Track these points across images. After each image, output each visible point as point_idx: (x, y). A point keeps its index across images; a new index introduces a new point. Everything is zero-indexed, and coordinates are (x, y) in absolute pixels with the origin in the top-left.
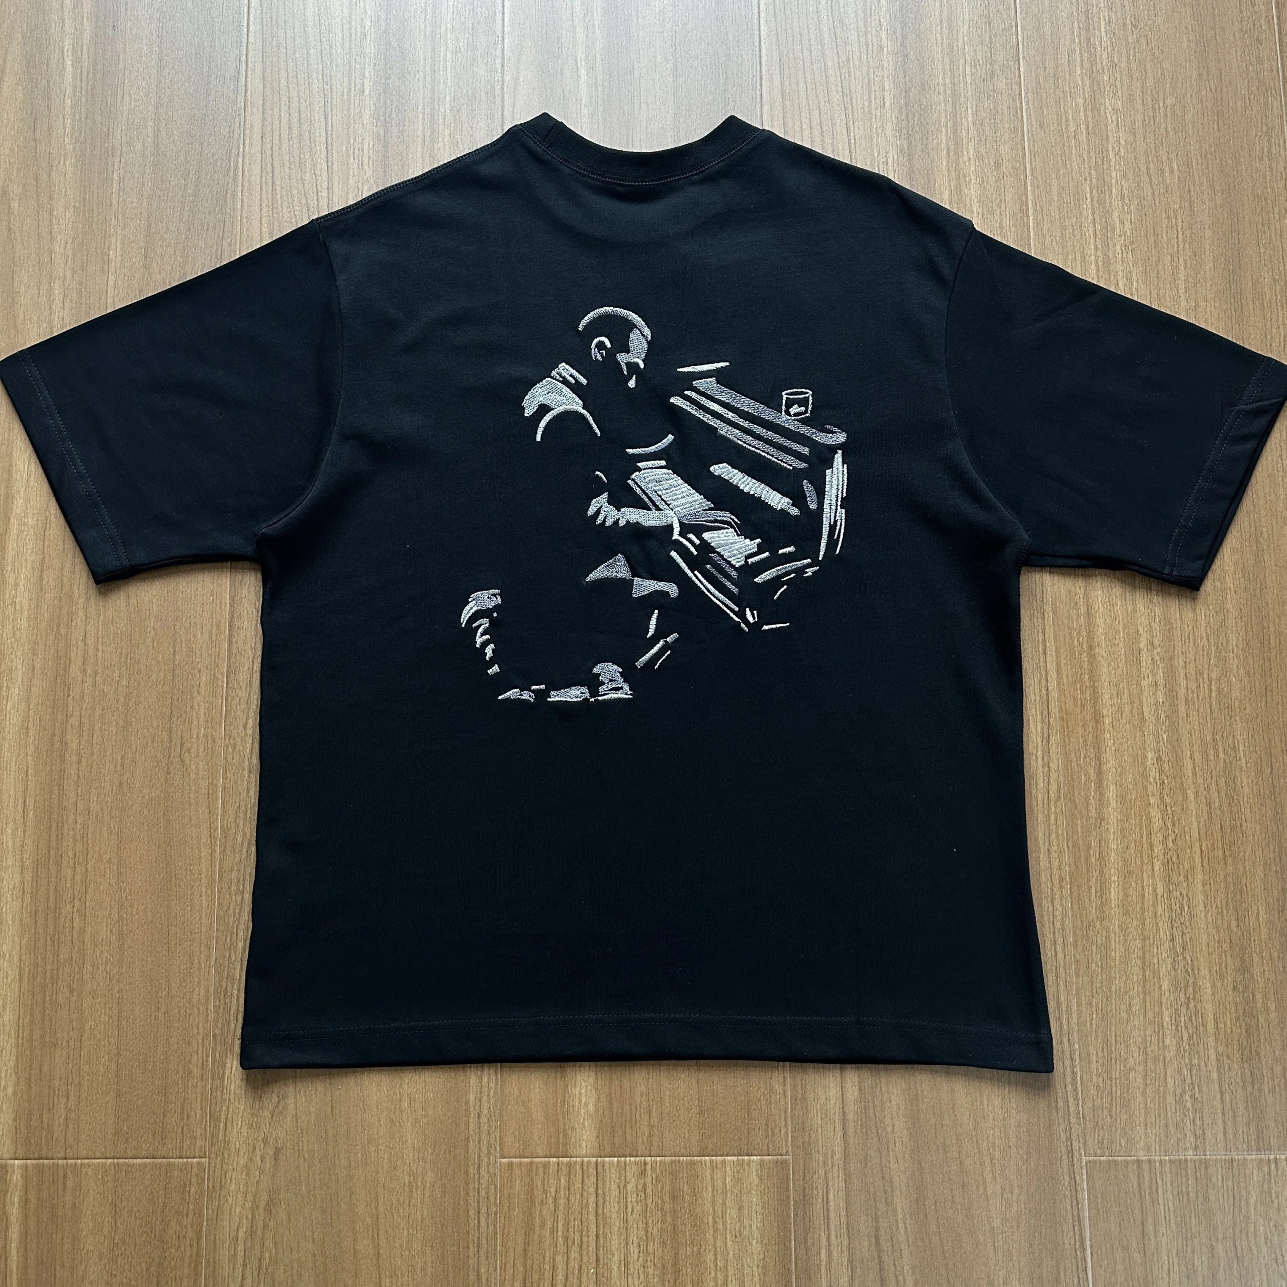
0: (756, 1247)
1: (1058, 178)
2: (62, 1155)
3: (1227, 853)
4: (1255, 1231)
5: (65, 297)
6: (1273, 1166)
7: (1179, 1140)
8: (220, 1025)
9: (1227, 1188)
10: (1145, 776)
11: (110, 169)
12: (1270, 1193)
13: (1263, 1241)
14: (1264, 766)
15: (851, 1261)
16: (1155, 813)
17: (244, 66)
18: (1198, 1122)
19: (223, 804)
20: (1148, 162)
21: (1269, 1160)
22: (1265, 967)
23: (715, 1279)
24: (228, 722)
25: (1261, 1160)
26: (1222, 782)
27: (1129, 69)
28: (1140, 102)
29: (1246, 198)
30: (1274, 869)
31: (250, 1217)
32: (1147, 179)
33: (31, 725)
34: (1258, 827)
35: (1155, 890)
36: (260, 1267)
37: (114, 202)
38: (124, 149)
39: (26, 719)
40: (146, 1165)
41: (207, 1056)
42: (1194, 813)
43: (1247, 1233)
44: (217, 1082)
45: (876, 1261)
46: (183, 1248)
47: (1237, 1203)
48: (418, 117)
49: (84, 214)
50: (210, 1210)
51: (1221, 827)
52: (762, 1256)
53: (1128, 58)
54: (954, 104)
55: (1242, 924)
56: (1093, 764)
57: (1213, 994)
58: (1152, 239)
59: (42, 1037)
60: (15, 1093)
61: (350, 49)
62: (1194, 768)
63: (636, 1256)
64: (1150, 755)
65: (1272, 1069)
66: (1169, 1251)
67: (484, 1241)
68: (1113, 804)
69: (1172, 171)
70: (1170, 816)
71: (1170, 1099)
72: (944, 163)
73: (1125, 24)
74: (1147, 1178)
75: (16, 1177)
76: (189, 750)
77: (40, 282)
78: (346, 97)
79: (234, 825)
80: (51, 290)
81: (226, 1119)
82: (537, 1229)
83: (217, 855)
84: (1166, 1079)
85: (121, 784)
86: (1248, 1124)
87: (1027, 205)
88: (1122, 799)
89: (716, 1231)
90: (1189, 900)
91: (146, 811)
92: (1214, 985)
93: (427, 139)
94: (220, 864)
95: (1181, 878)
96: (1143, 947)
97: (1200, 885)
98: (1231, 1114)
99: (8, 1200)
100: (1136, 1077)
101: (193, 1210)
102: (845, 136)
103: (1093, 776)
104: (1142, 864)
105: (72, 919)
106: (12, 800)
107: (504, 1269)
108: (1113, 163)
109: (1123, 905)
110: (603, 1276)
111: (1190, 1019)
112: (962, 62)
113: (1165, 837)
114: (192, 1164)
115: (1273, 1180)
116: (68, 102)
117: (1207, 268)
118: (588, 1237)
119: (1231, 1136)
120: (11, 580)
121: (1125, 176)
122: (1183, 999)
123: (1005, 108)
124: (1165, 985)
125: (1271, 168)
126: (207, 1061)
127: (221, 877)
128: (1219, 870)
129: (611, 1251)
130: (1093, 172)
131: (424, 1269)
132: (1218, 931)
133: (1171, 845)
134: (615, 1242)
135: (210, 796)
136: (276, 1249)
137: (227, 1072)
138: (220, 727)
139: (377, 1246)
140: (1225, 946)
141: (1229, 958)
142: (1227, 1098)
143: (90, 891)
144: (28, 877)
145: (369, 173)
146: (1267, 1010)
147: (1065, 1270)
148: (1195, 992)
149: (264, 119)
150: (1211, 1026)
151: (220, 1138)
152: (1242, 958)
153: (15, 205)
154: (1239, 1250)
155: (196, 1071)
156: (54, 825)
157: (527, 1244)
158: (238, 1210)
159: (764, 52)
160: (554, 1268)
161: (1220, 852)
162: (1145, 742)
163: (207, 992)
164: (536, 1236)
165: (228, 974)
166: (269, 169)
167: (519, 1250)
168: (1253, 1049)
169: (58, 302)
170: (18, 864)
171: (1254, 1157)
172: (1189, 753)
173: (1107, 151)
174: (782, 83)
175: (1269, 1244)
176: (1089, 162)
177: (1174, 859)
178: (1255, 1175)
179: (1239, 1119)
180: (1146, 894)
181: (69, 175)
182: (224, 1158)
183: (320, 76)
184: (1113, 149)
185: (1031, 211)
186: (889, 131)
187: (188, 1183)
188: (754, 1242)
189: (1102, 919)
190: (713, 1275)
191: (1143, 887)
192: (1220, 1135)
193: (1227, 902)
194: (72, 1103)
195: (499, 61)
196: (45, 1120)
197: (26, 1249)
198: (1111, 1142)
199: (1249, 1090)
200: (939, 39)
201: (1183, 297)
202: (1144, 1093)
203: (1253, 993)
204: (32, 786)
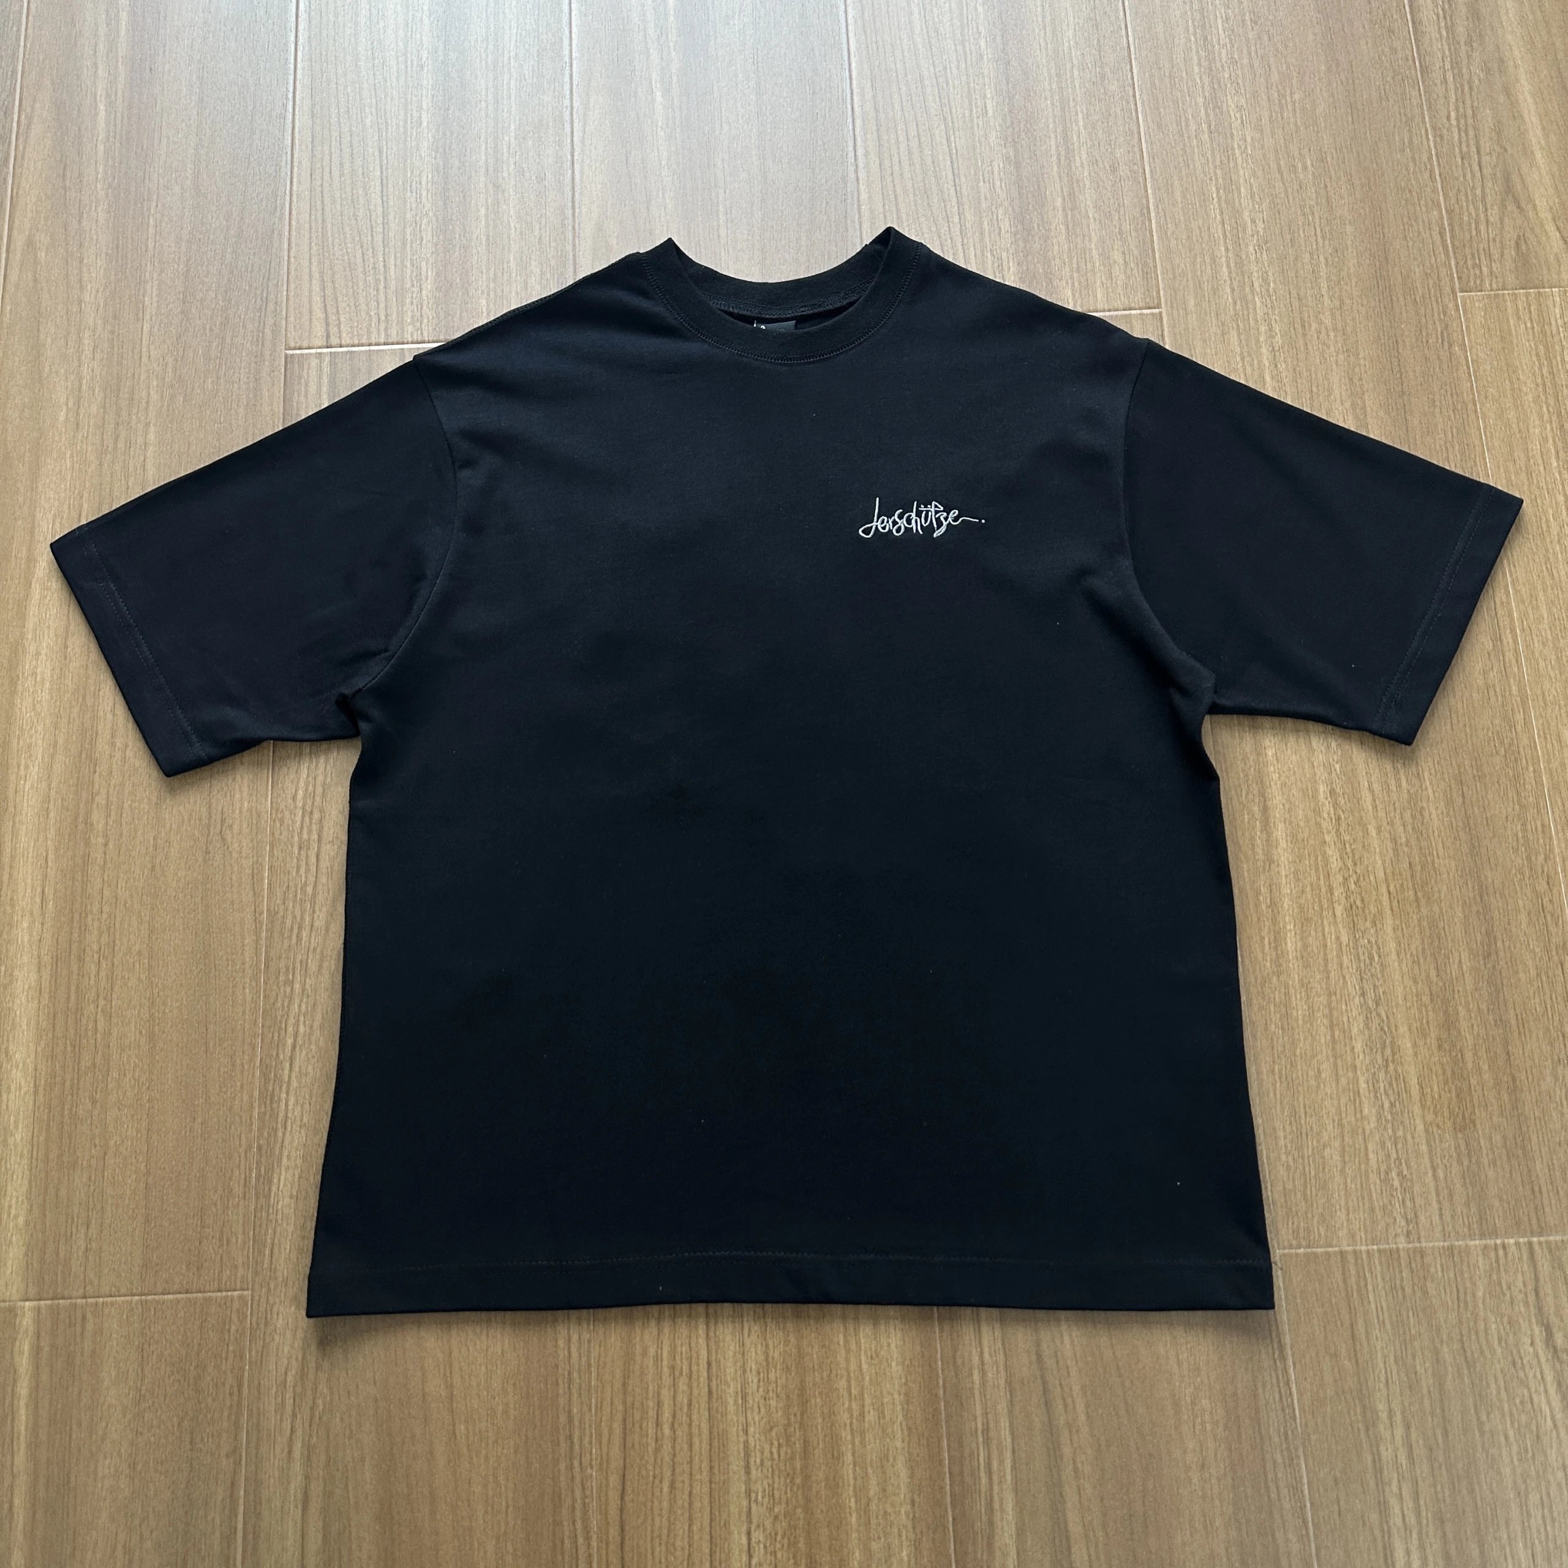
0: (896, 1369)
1: (1181, 179)
2: (81, 1292)
3: (1420, 894)
4: (1486, 1330)
5: (95, 348)
6: (1501, 1252)
7: (1388, 1225)
8: (266, 1134)
9: (1449, 1279)
10: (1317, 812)
11: (146, 214)
12: (1500, 1284)
13: (1496, 1343)
14: (1455, 796)
15: (1009, 1383)
16: (1333, 853)
17: (291, 103)
18: (1408, 1203)
19: (269, 884)
20: (1278, 160)
21: (1496, 1245)
22: (1473, 1021)
23: (850, 1409)
24: (275, 794)
25: (1486, 1247)
26: (1407, 815)
27: (1252, 66)
28: (1265, 97)
29: (1388, 191)
30: (1474, 908)
31: (300, 1358)
32: (1278, 176)
33: (51, 807)
34: (1453, 864)
35: (1338, 938)
36: (312, 1418)
37: (151, 246)
38: (162, 192)
39: (47, 799)
40: (178, 1301)
41: (251, 1170)
42: (1378, 850)
43: (1477, 1334)
44: (262, 1200)
45: (1039, 1381)
46: (221, 1397)
47: (1462, 1297)
48: (480, 147)
49: (117, 261)
50: (253, 1353)
51: (1410, 864)
52: (904, 1380)
53: (1250, 53)
54: (1063, 109)
55: (1442, 973)
56: (1257, 800)
57: (1416, 1055)
58: (1288, 237)
59: (60, 1156)
60: (27, 1223)
61: (406, 82)
62: (1374, 800)
63: (755, 1387)
64: (1322, 788)
65: (1491, 1138)
66: (1385, 1357)
67: (576, 1375)
68: (1283, 844)
69: (1305, 168)
70: (1351, 855)
71: (1373, 1178)
72: (1055, 169)
73: (1243, 21)
74: (1353, 1272)
75: (27, 1321)
76: (231, 827)
77: (68, 333)
78: (402, 130)
79: (282, 908)
80: (80, 339)
81: (273, 1244)
82: (638, 1358)
83: (263, 942)
84: (1367, 1155)
85: (153, 868)
86: (1467, 1205)
87: (1148, 208)
88: (1294, 837)
89: (848, 1351)
90: (1379, 948)
91: (181, 895)
92: (1415, 1045)
93: (491, 169)
94: (266, 952)
95: (1368, 924)
96: (1329, 1003)
97: (1389, 931)
98: (1446, 1191)
99: (16, 1349)
100: (1332, 1154)
101: (234, 1352)
102: (945, 147)
103: (1258, 815)
104: (1322, 909)
105: (96, 1021)
106: (29, 891)
107: (599, 1408)
108: (1239, 161)
109: (1302, 957)
110: (717, 1411)
111: (1391, 1084)
112: (1069, 66)
113: (1345, 879)
114: (232, 1297)
115: (1502, 1268)
116: (101, 147)
117: (1351, 265)
118: (698, 1365)
119: (1449, 1219)
120: (32, 649)
121: (1254, 174)
122: (1380, 1061)
123: (1118, 110)
124: (1359, 1046)
125: (1414, 159)
126: (250, 1176)
127: (267, 966)
128: (1411, 914)
129: (726, 1381)
130: (1219, 172)
131: (505, 1412)
132: (1415, 982)
133: (1353, 886)
134: (730, 1371)
135: (255, 877)
136: (332, 1394)
137: (274, 1188)
138: (266, 800)
139: (450, 1387)
140: (1424, 998)
141: (1431, 1013)
142: (1441, 1174)
143: (116, 989)
144: (46, 974)
145: (428, 206)
146: (1479, 1070)
147: (1264, 1386)
148: (1394, 1054)
149: (313, 156)
150: (1415, 1091)
151: (266, 1265)
152: (1446, 1012)
153: (42, 255)
154: (1469, 1354)
155: (238, 1190)
156: (77, 916)
157: (626, 1377)
158: (286, 1351)
159: (853, 65)
160: (659, 1405)
161: (1411, 893)
162: (1315, 774)
163: (251, 1097)
164: (637, 1367)
165: (275, 1075)
166: (319, 207)
167: (618, 1385)
168: (1467, 1116)
169: (87, 352)
170: (35, 961)
171: (1477, 1242)
172: (1366, 784)
173: (1233, 149)
174: (874, 97)
175: (1503, 1344)
176: (1214, 161)
177: (1358, 903)
178: (1480, 1264)
179: (1456, 1197)
180: (1329, 944)
181: (101, 220)
182: (269, 1289)
183: (374, 110)
184: (1239, 147)
185: (1153, 214)
186: (993, 138)
187: (228, 1320)
188: (894, 1364)
189: (1279, 974)
190: (846, 1406)
191: (1324, 935)
192: (1436, 1219)
193: (1423, 949)
194: (93, 1231)
195: (567, 87)
196: (62, 1254)
197: (36, 1407)
198: (1308, 1230)
199: (1466, 1163)
200: (1043, 44)
201: (1326, 296)
202: (1343, 1171)
203: (1461, 1052)
204: (51, 873)
